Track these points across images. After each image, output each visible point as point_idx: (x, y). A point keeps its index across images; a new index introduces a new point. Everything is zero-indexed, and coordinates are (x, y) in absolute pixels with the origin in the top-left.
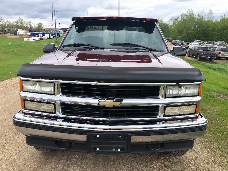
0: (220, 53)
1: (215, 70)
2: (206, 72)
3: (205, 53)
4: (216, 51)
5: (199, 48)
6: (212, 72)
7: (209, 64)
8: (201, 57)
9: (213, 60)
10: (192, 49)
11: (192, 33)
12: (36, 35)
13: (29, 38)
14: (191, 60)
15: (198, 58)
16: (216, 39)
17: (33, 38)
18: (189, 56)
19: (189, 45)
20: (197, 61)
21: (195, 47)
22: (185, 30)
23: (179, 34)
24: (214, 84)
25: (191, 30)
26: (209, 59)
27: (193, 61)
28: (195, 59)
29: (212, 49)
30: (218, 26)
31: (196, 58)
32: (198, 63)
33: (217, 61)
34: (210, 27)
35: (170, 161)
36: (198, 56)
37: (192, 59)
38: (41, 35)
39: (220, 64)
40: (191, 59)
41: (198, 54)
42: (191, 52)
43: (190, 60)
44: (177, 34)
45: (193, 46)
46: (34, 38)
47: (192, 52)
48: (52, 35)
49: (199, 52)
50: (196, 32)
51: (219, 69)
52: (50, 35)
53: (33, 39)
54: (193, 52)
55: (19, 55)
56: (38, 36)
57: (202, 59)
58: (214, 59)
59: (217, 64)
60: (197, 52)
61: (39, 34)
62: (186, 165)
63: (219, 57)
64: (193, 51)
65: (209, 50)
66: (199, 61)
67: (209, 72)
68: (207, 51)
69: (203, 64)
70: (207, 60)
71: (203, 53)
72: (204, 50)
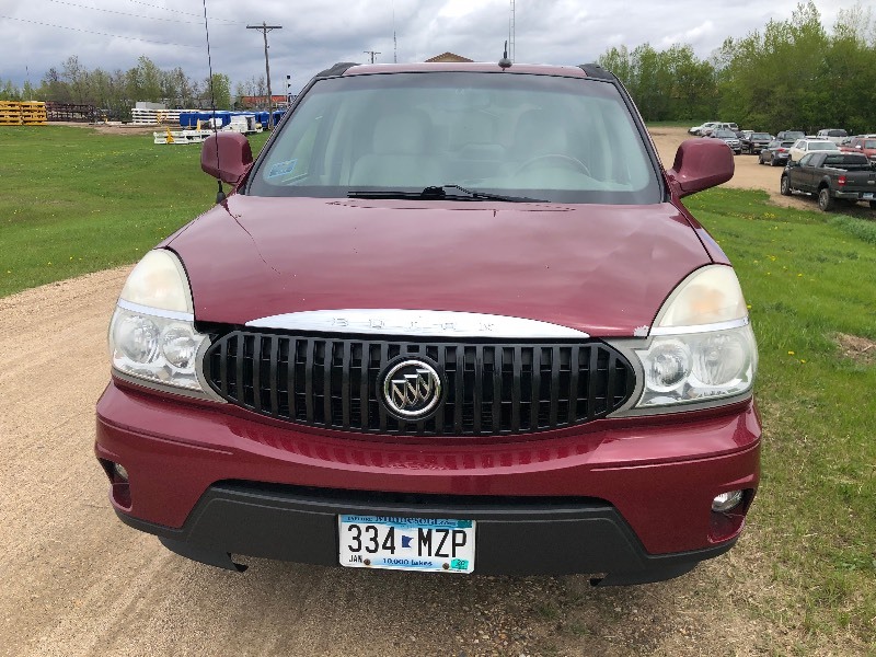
2: (841, 256)
3: (851, 178)
5: (829, 161)
6: (869, 255)
7: (863, 222)
8: (837, 196)
10: (798, 165)
11: (809, 100)
12: (199, 123)
13: (174, 133)
14: (794, 209)
15: (824, 199)
17: (185, 133)
18: (788, 194)
19: (792, 150)
20: (818, 211)
21: (813, 154)
22: (780, 91)
23: (757, 104)
24: (856, 300)
25: (806, 88)
26: (871, 202)
27: (800, 212)
28: (811, 206)
31: (815, 199)
32: (824, 221)
35: (557, 592)
36: (824, 190)
37: (799, 205)
38: (219, 122)
40: (792, 205)
41: (824, 185)
42: (793, 174)
43: (791, 210)
44: (746, 108)
45: (808, 152)
46: (192, 133)
47: (800, 175)
48: (259, 118)
49: (827, 177)
50: (825, 94)
52: (249, 120)
53: (189, 138)
54: (804, 176)
55: (130, 198)
56: (206, 127)
57: (841, 205)
60: (822, 174)
61: (210, 116)
62: (618, 609)
64: (803, 171)
66: (825, 213)
67: (852, 256)
68: (864, 169)
69: (840, 223)
70: (860, 207)
71: (845, 178)
72: (850, 169)
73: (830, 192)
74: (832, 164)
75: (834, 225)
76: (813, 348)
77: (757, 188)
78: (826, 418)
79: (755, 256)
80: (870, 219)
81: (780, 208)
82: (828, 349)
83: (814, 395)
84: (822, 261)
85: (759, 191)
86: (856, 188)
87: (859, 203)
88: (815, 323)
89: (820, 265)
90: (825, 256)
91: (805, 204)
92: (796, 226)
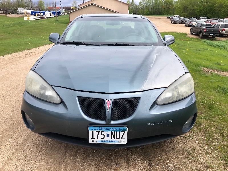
0: (224, 30)
1: (215, 47)
2: (204, 49)
4: (219, 28)
5: (202, 25)
6: (211, 49)
7: (210, 41)
8: (204, 34)
9: (216, 37)
10: (195, 26)
11: (198, 9)
12: (36, 14)
13: (29, 17)
15: (201, 35)
16: (223, 15)
17: (32, 17)
18: (192, 34)
19: (193, 23)
20: (199, 38)
21: (198, 24)
22: (190, 6)
23: (184, 10)
24: (207, 60)
25: (197, 6)
26: (212, 36)
27: (195, 39)
28: (197, 37)
29: (215, 26)
30: (225, 2)
31: (198, 35)
32: (200, 41)
33: (220, 38)
34: (216, 3)
38: (42, 14)
39: (222, 42)
40: (193, 37)
41: (201, 32)
42: (193, 29)
43: (192, 38)
44: (182, 12)
45: (197, 23)
46: (34, 17)
48: (53, 13)
49: (202, 30)
50: (202, 8)
51: (219, 46)
52: (50, 14)
56: (38, 15)
57: (205, 37)
58: (218, 37)
59: (219, 42)
60: (200, 29)
61: (39, 13)
63: (222, 34)
64: (196, 28)
65: (213, 27)
66: (201, 39)
67: (207, 49)
68: (211, 27)
69: (204, 41)
70: (210, 37)
71: (206, 30)
72: (207, 27)
73: (202, 34)
74: (203, 26)
75: (203, 42)
76: (196, 71)
77: (184, 32)
78: (198, 87)
79: (183, 49)
80: (212, 41)
81: (190, 38)
82: (200, 71)
83: (196, 82)
84: (200, 50)
85: (185, 33)
86: (208, 32)
87: (209, 36)
88: (197, 65)
89: (199, 51)
90: (200, 49)
91: (196, 36)
92: (194, 42)
